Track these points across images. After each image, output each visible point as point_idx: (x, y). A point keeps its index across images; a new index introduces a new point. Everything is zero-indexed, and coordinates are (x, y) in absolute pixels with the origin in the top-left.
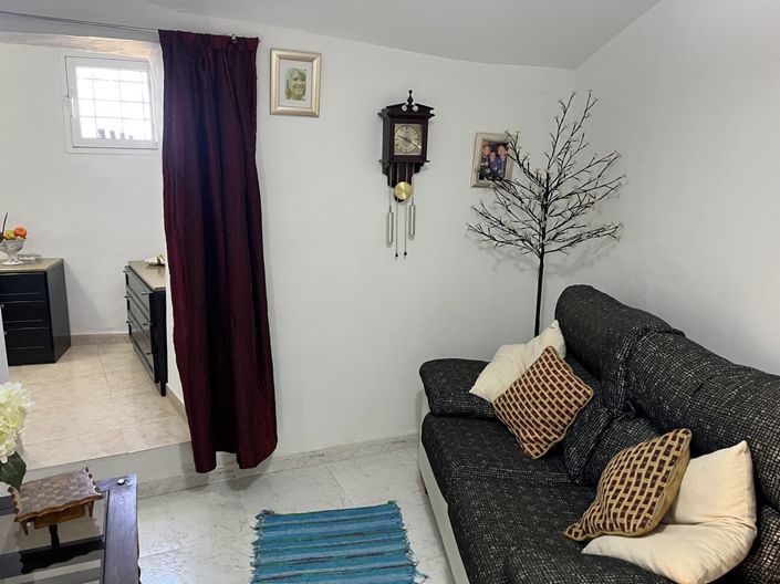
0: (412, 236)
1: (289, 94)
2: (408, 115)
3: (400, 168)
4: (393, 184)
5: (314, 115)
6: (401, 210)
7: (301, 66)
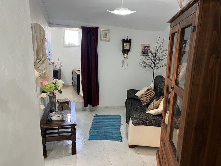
0: (127, 65)
1: (104, 37)
2: (127, 41)
3: (125, 51)
4: (124, 54)
5: (109, 41)
6: (125, 60)
7: (106, 32)
